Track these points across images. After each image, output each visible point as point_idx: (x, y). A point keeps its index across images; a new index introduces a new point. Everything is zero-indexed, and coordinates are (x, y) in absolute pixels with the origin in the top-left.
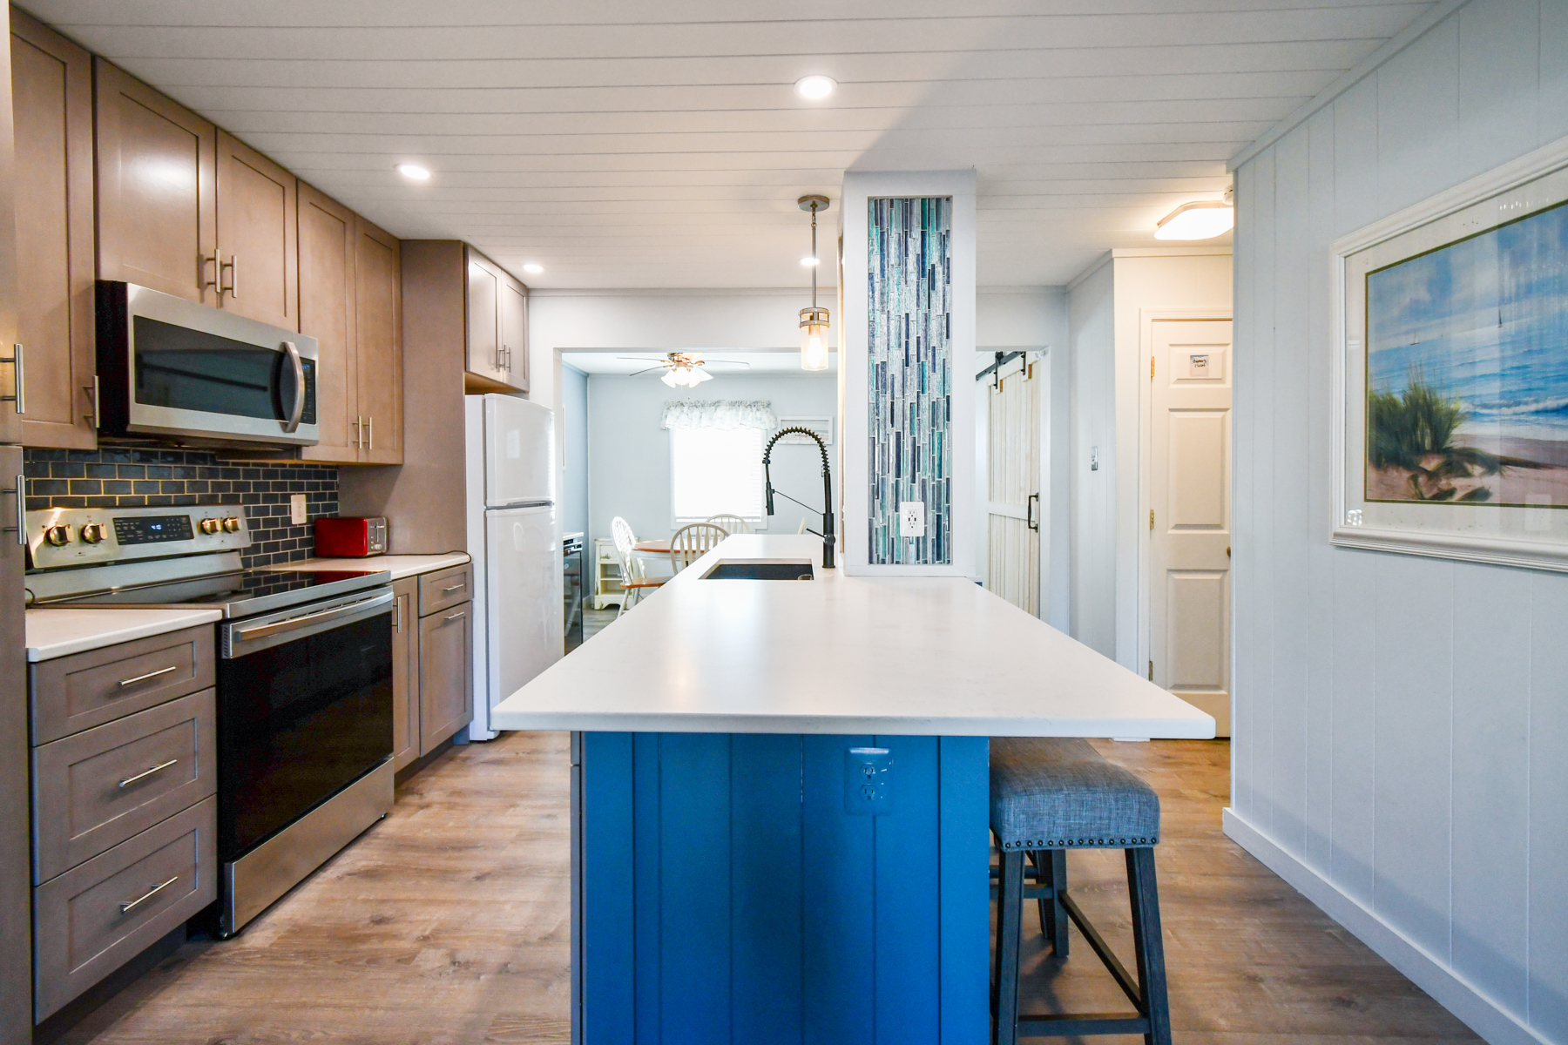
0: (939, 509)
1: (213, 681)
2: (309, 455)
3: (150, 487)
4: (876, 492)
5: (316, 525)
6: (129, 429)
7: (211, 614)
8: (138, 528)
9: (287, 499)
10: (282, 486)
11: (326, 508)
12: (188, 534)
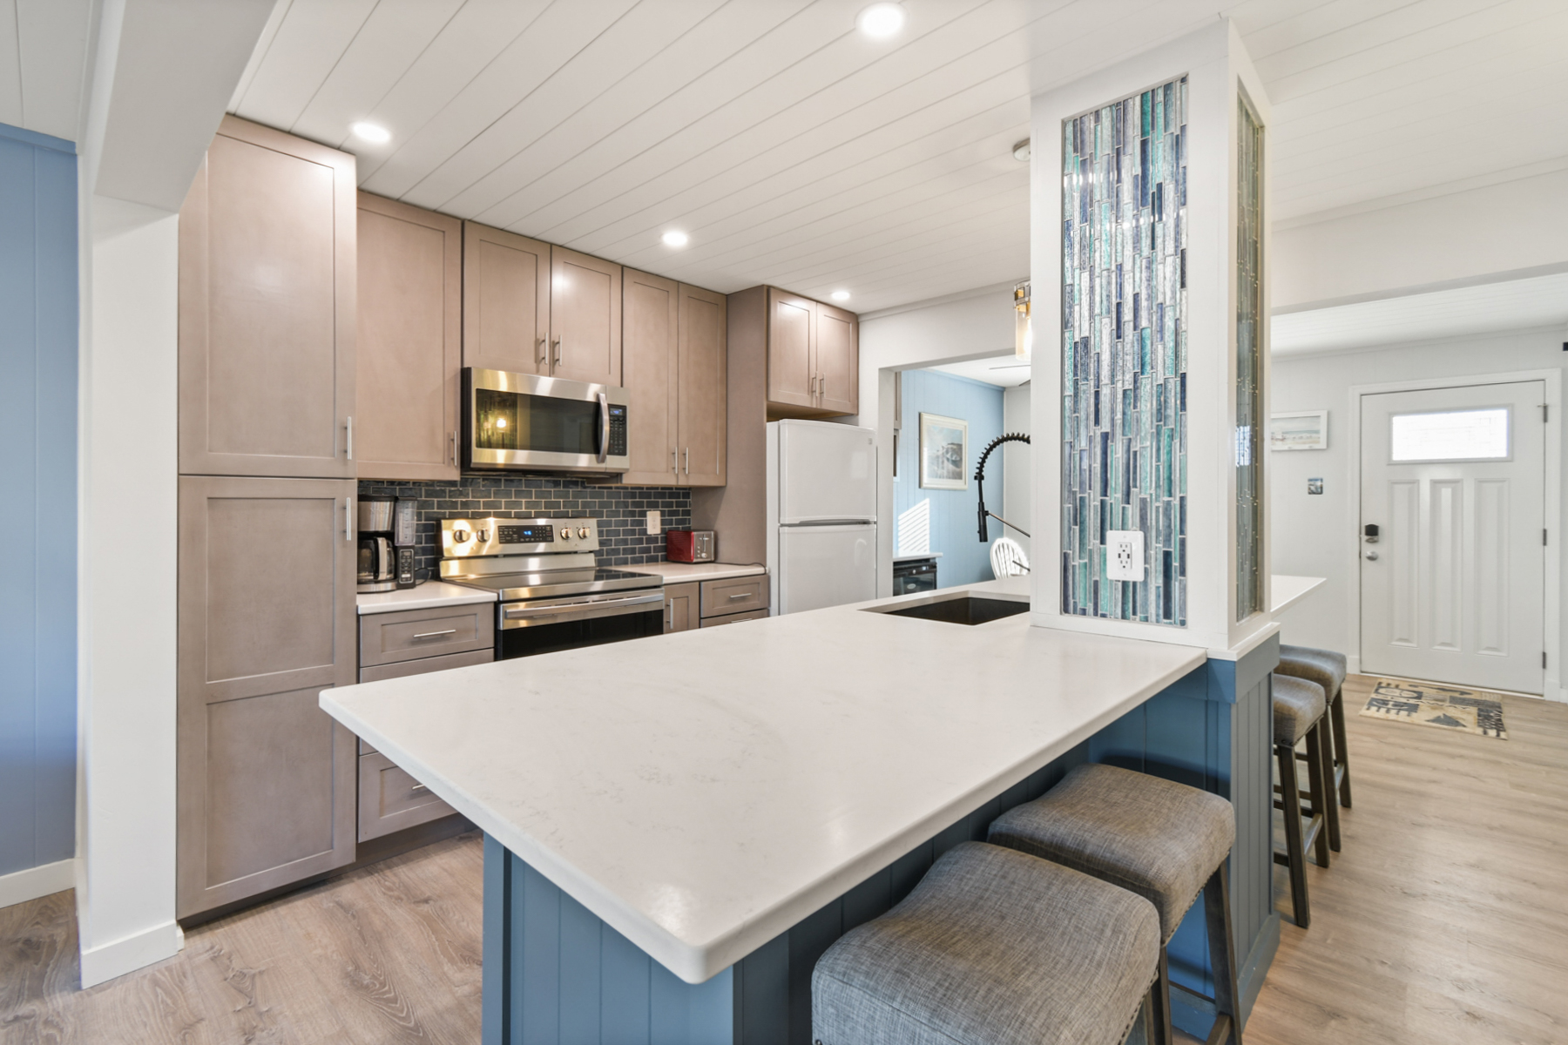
0: (1168, 540)
1: (492, 645)
2: (627, 480)
3: (535, 505)
4: (1076, 516)
5: (667, 535)
6: (472, 466)
7: (491, 596)
8: (514, 533)
9: (643, 514)
10: (640, 505)
11: (678, 522)
12: (549, 539)
